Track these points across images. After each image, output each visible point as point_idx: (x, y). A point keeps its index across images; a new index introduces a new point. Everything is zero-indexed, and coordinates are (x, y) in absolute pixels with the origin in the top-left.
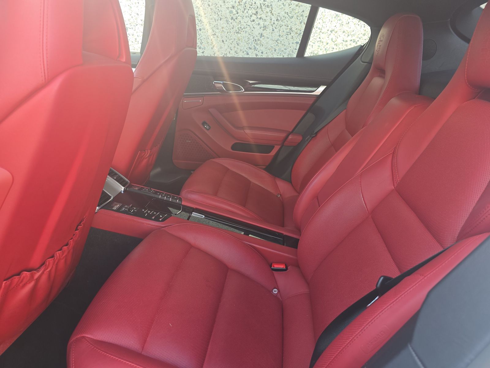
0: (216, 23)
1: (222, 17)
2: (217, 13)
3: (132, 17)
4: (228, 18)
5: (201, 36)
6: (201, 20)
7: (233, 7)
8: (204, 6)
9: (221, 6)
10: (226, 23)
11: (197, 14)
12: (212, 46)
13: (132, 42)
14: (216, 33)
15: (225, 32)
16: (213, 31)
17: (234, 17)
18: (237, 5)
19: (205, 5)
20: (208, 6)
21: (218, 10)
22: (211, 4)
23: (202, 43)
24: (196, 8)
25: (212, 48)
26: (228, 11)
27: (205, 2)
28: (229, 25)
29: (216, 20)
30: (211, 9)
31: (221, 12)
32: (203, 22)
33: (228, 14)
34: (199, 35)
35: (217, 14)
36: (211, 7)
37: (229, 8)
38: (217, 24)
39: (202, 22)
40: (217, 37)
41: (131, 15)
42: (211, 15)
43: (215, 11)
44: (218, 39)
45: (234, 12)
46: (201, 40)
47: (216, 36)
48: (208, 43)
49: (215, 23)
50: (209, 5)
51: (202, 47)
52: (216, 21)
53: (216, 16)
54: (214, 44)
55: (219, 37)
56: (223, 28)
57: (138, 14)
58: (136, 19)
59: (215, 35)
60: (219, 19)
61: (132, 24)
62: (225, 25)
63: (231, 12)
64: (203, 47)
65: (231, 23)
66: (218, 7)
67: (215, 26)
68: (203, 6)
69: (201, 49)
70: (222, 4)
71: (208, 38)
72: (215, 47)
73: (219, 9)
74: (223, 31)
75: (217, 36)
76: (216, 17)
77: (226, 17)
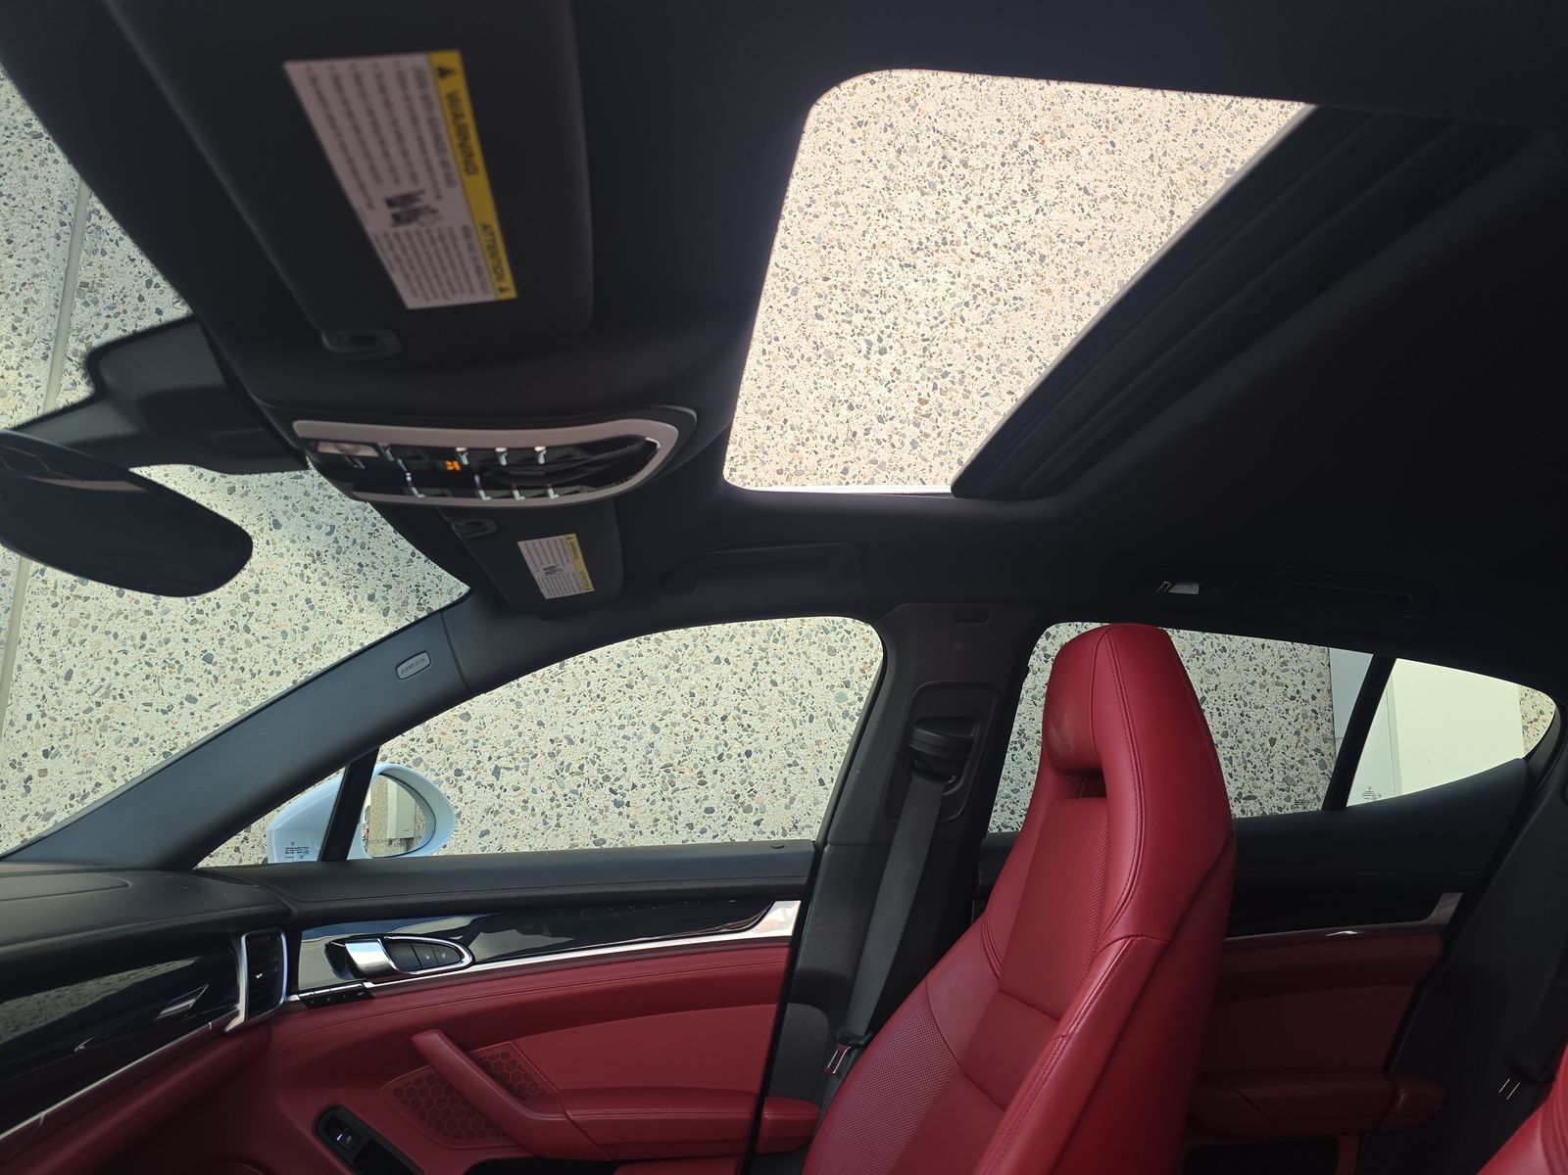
0: (798, 731)
1: (814, 714)
2: (799, 702)
3: (520, 734)
4: (833, 713)
5: (749, 771)
6: (749, 726)
7: (847, 684)
8: (758, 685)
9: (810, 682)
10: (828, 728)
11: (739, 710)
12: (788, 800)
13: (512, 812)
14: (798, 760)
15: (826, 755)
16: (790, 755)
17: (851, 710)
18: (856, 679)
19: (762, 684)
20: (770, 686)
21: (803, 693)
22: (779, 680)
23: (756, 792)
24: (735, 692)
25: (787, 807)
26: (832, 696)
27: (761, 676)
28: (837, 735)
29: (798, 722)
30: (780, 692)
31: (810, 700)
32: (756, 730)
33: (834, 703)
34: (746, 771)
35: (800, 704)
36: (780, 687)
37: (833, 686)
38: (801, 735)
39: (753, 731)
40: (801, 771)
41: (517, 727)
42: (780, 711)
43: (794, 698)
44: (806, 776)
45: (849, 697)
46: (751, 784)
47: (799, 767)
48: (774, 791)
49: (794, 732)
50: (774, 683)
51: (755, 805)
52: (798, 724)
53: (797, 711)
54: (793, 793)
55: (809, 770)
56: (818, 743)
57: (541, 724)
58: (534, 738)
59: (796, 764)
60: (807, 718)
61: (516, 755)
62: (824, 736)
63: (841, 698)
64: (757, 806)
65: (844, 728)
66: (802, 686)
67: (793, 740)
68: (755, 686)
69: (752, 814)
70: (815, 678)
71: (775, 777)
72: (796, 801)
73: (804, 690)
74: (820, 752)
75: (802, 769)
76: (796, 713)
77: (827, 712)
